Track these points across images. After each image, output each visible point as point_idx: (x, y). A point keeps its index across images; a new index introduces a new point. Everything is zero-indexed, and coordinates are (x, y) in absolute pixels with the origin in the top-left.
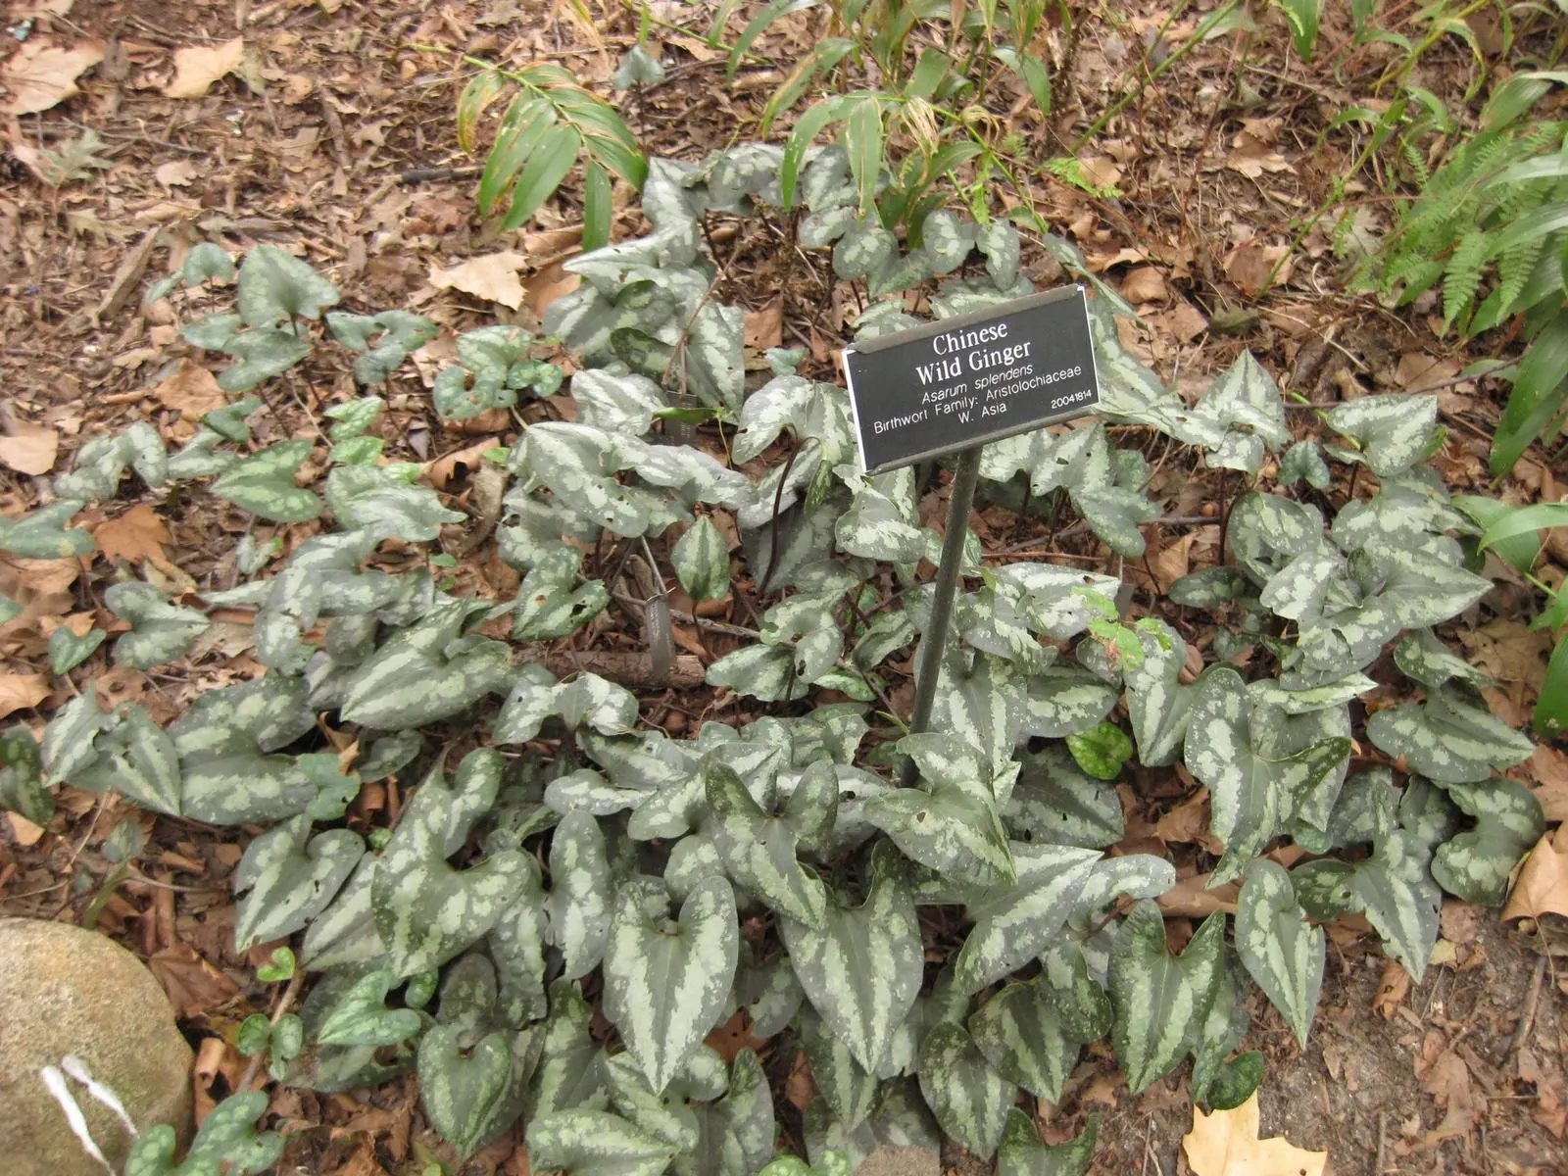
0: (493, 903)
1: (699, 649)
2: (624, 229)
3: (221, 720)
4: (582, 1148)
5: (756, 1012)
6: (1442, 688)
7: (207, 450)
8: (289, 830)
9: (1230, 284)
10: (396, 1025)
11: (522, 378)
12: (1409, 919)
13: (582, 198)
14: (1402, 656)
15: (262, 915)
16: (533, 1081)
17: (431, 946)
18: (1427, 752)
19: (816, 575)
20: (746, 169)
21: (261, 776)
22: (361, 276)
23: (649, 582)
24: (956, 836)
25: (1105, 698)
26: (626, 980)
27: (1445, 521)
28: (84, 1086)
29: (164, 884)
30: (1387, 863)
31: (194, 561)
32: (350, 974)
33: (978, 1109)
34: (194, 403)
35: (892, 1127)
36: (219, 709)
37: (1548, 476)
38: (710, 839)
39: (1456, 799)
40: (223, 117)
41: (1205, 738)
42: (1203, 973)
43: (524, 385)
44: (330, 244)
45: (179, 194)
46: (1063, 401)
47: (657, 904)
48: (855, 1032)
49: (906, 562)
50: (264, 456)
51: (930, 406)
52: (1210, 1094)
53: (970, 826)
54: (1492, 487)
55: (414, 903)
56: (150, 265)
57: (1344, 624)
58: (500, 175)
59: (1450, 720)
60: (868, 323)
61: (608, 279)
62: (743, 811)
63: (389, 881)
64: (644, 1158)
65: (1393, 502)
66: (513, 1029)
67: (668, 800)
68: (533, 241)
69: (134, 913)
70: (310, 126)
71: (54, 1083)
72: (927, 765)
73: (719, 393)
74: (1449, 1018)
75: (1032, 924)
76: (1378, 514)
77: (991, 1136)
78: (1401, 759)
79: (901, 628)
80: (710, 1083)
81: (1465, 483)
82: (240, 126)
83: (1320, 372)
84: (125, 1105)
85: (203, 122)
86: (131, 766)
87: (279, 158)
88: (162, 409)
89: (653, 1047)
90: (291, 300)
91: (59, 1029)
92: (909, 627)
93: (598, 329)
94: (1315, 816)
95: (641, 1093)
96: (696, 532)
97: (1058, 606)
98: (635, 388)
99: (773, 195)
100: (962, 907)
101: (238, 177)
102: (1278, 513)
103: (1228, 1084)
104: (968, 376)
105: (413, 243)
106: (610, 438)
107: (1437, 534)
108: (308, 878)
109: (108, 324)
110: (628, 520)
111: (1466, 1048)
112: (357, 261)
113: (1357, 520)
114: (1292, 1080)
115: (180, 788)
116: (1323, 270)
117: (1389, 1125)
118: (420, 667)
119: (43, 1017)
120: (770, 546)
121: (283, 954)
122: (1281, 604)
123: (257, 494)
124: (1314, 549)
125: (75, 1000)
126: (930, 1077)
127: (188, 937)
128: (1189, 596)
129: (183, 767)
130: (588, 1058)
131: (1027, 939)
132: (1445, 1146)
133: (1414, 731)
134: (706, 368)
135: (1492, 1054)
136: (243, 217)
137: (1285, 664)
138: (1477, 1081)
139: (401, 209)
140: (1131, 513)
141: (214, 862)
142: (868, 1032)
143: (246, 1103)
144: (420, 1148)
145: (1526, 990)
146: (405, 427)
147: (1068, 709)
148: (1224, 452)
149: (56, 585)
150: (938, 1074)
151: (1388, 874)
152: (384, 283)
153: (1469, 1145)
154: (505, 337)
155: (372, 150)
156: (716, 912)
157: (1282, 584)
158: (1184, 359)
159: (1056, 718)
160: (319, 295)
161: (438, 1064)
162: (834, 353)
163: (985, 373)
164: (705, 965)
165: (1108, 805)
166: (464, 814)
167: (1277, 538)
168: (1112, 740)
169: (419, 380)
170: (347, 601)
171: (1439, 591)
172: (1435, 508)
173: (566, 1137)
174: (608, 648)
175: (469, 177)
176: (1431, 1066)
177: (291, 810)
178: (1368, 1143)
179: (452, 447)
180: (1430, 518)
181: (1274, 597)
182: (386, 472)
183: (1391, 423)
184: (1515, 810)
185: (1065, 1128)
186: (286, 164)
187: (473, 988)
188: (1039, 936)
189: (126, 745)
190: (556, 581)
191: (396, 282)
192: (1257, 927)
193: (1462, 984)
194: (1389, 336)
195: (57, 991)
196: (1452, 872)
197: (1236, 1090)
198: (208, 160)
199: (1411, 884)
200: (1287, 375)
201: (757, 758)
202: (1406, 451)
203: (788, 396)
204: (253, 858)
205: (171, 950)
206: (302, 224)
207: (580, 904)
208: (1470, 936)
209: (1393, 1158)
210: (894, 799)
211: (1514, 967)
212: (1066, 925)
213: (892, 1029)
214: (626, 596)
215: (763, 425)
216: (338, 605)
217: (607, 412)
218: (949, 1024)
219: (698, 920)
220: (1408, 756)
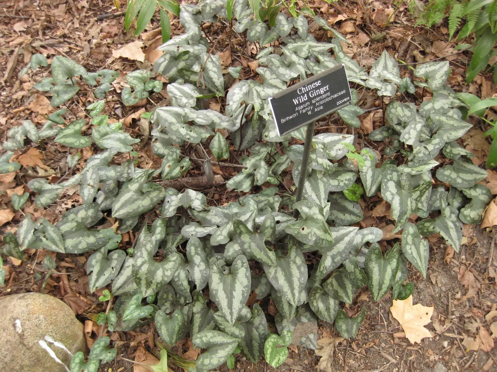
0: (171, 271)
1: (221, 172)
2: (174, 27)
3: (73, 220)
4: (210, 342)
5: (257, 291)
6: (459, 159)
7: (51, 127)
8: (101, 252)
9: (375, 24)
10: (146, 311)
11: (150, 86)
12: (453, 233)
13: (158, 18)
14: (446, 151)
15: (97, 280)
16: (190, 321)
17: (154, 286)
18: (455, 180)
19: (257, 148)
20: (213, 6)
21: (89, 236)
22: (90, 55)
23: (202, 152)
24: (315, 233)
25: (353, 176)
26: (217, 290)
27: (455, 103)
28: (52, 343)
29: (64, 273)
30: (445, 217)
31: (52, 163)
32: (129, 295)
33: (328, 309)
34: (42, 109)
35: (302, 317)
36: (72, 216)
37: (484, 79)
38: (237, 242)
39: (465, 193)
40: (32, 4)
41: (387, 187)
42: (394, 263)
43: (150, 89)
44: (77, 46)
45: (22, 34)
46: (340, 102)
47: (222, 262)
48: (289, 296)
49: (286, 141)
50: (70, 127)
51: (298, 111)
52: (398, 296)
53: (319, 229)
54: (466, 84)
55: (146, 274)
56: (18, 61)
57: (427, 144)
58: (131, 17)
59: (461, 168)
60: (261, 57)
61: (173, 51)
62: (246, 233)
63: (137, 269)
64: (230, 343)
65: (438, 99)
66: (182, 306)
67: (221, 231)
68: (144, 36)
69: (56, 284)
70: (63, 4)
71: (43, 344)
72: (303, 211)
73: (216, 87)
74: (467, 260)
75: (339, 253)
76: (433, 103)
77: (332, 317)
78: (447, 183)
79: (286, 160)
80: (246, 316)
81: (457, 84)
82: (39, 6)
83: (407, 51)
84: (66, 346)
85: (26, 7)
86: (47, 240)
87: (54, 17)
88: (32, 112)
89: (229, 311)
90: (70, 74)
91: (41, 329)
92: (289, 160)
93: (172, 68)
94: (423, 206)
95: (226, 323)
96: (216, 138)
97: (336, 148)
98: (188, 88)
99: (223, 14)
100: (317, 251)
101: (42, 25)
102: (402, 109)
103: (403, 292)
104: (310, 99)
105: (105, 42)
106: (184, 110)
107: (453, 108)
108: (110, 267)
109: (8, 84)
110: (194, 138)
111: (473, 269)
112: (87, 51)
113: (427, 106)
114: (421, 286)
115: (64, 244)
116: (405, 15)
117: (452, 296)
118: (135, 197)
119: (36, 326)
120: (240, 136)
121: (106, 292)
122: (407, 140)
123: (70, 140)
124: (415, 119)
125: (45, 319)
126: (312, 303)
127: (74, 288)
128: (376, 137)
129: (63, 237)
130: (207, 312)
131: (339, 258)
132: (469, 300)
133: (450, 174)
134: (211, 79)
135: (481, 270)
136: (46, 39)
137: (409, 159)
138: (477, 279)
139: (99, 30)
140: (355, 112)
141: (78, 263)
142: (293, 295)
143: (103, 341)
144: (158, 343)
145: (490, 248)
146: (113, 107)
147: (342, 181)
148: (383, 90)
149: (9, 178)
150: (315, 301)
151: (446, 220)
152: (97, 57)
153: (476, 299)
154: (141, 74)
155: (85, 10)
156: (242, 266)
157: (406, 133)
158: (363, 52)
159: (339, 185)
160: (79, 71)
161: (161, 322)
162: (250, 64)
163: (315, 97)
164: (241, 283)
165: (358, 209)
166: (156, 241)
167: (403, 117)
168: (357, 189)
169: (115, 90)
170: (107, 177)
171: (455, 128)
172: (451, 99)
173: (204, 339)
174: (191, 176)
175: (119, 16)
176: (463, 276)
177: (100, 246)
178: (446, 302)
179: (130, 113)
180: (450, 103)
181: (404, 138)
182: (111, 127)
183: (435, 72)
184: (483, 194)
185: (354, 309)
186: (57, 18)
187: (168, 295)
188: (342, 257)
189: (44, 233)
190: (173, 160)
191: (101, 57)
192: (408, 244)
193: (470, 249)
194: (428, 35)
195: (39, 317)
196: (465, 217)
197: (406, 294)
198: (30, 20)
199: (453, 222)
200: (397, 54)
201: (248, 215)
202: (440, 81)
203: (241, 90)
204: (91, 262)
205: (70, 294)
206: (66, 39)
207: (198, 266)
208: (471, 234)
209: (453, 306)
210: (294, 225)
211: (485, 242)
212: (350, 252)
213: (300, 292)
214: (195, 158)
215: (234, 102)
216: (104, 178)
217: (181, 99)
218: (317, 287)
219: (237, 269)
220: (450, 182)
